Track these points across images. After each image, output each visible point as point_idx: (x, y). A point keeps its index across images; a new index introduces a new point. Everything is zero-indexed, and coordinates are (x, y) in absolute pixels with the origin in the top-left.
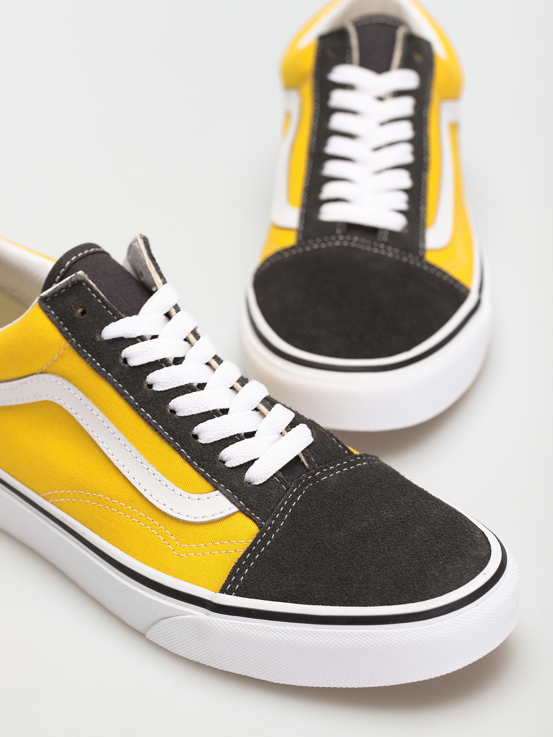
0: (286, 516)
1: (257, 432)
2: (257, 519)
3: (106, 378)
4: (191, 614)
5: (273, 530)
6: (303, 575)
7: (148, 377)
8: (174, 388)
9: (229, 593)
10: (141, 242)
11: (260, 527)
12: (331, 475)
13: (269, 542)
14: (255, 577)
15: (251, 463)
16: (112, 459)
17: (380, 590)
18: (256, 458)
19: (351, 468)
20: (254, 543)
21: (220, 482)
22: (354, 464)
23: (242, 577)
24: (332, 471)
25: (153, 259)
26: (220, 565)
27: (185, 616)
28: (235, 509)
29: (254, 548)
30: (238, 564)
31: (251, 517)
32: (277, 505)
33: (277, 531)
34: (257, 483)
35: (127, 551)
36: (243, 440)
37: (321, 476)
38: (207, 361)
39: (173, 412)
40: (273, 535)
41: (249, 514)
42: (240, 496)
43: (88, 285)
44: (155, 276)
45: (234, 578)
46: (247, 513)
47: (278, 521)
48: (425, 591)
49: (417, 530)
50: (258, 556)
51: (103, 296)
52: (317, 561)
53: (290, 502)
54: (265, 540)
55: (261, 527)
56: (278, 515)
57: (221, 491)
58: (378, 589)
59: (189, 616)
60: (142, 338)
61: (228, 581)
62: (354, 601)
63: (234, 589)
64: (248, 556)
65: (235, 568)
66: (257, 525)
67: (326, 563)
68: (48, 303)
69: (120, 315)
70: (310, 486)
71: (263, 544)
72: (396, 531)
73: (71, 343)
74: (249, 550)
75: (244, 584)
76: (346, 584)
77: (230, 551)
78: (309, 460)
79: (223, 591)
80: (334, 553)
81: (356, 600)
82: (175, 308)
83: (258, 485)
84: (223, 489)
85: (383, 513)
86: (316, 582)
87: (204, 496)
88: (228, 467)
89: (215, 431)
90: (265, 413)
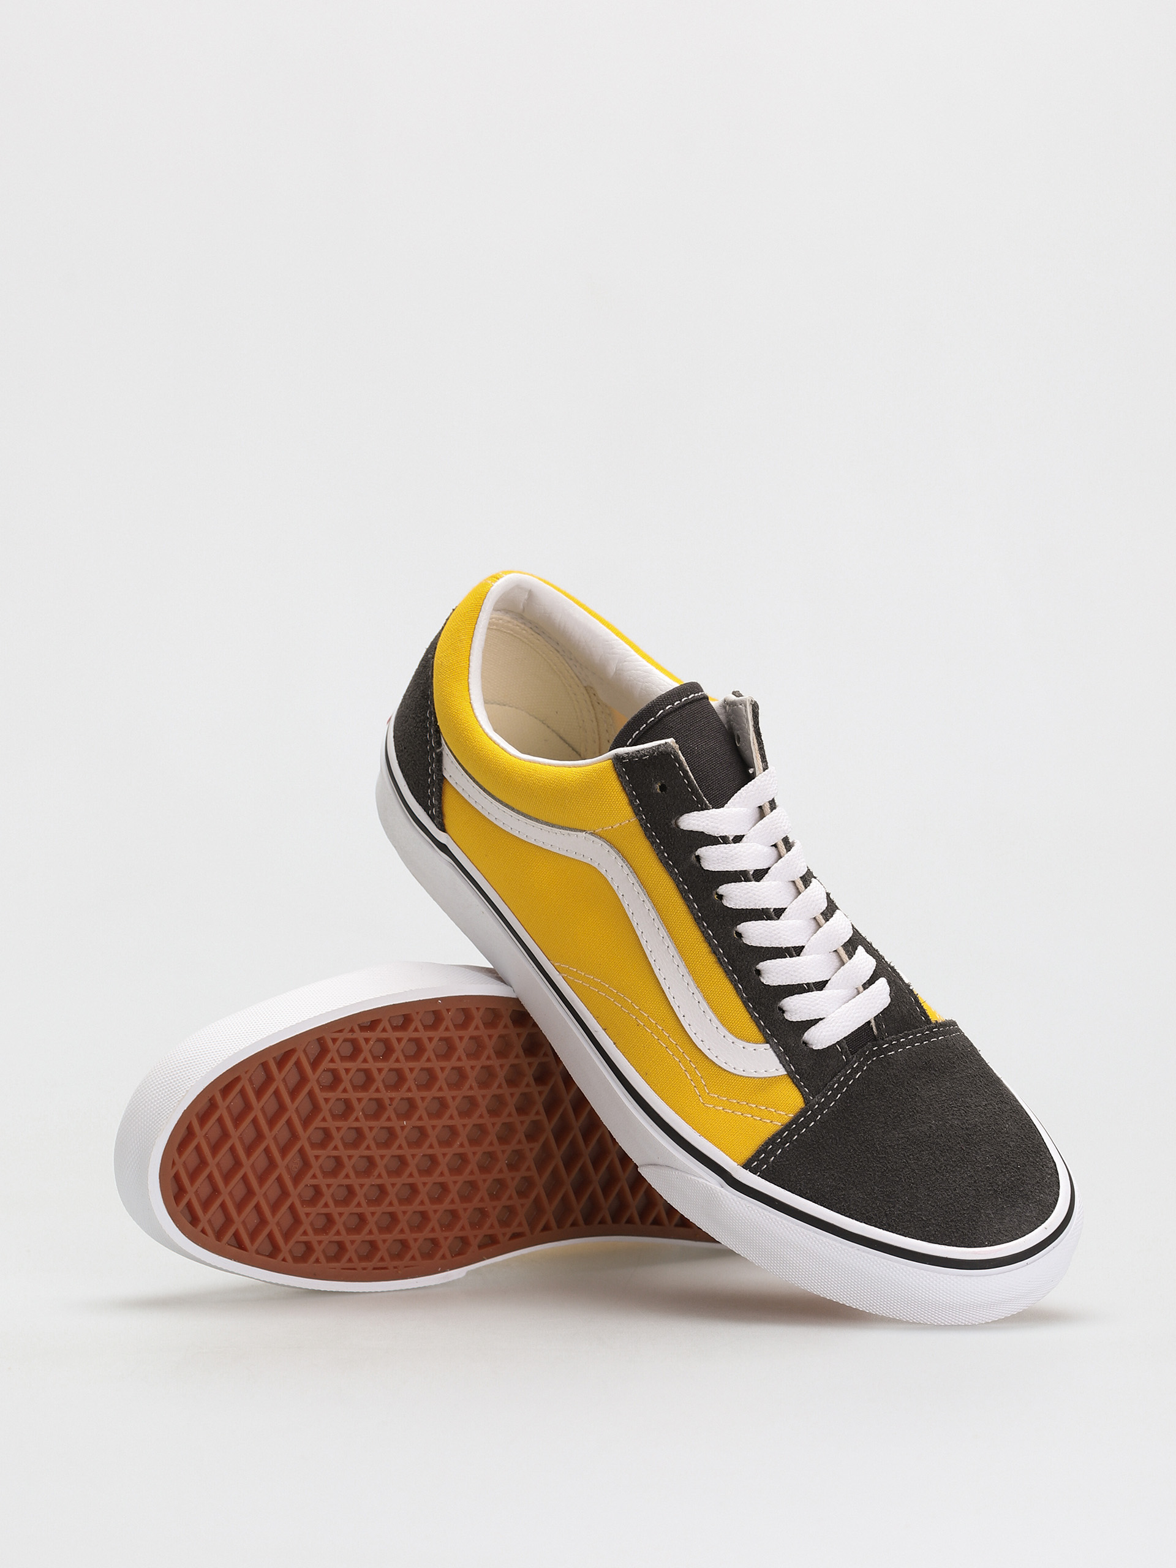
0: (839, 1095)
1: (829, 982)
2: (805, 1091)
3: (671, 873)
4: (701, 1177)
5: (821, 1109)
6: (841, 1176)
7: (720, 887)
8: (747, 909)
9: (754, 1171)
10: (749, 709)
11: (806, 1100)
12: (899, 1051)
13: (813, 1123)
14: (788, 1162)
15: (815, 1022)
16: (653, 966)
17: (924, 1221)
18: (822, 1017)
19: (925, 1043)
20: (795, 1120)
21: (772, 1035)
22: (928, 1037)
23: (773, 1158)
24: (903, 1045)
25: (758, 734)
26: (750, 1133)
27: (695, 1178)
28: (782, 1071)
29: (794, 1126)
30: (772, 1140)
31: (799, 1088)
32: (832, 1079)
33: (825, 1112)
34: (815, 1048)
35: (645, 1076)
36: (812, 991)
37: (888, 1050)
38: (793, 880)
39: (740, 935)
40: (819, 1116)
41: (797, 1083)
42: (793, 1059)
43: (677, 759)
44: (756, 757)
45: (763, 1155)
46: (795, 1081)
47: (829, 1099)
48: (975, 1236)
49: (982, 1150)
50: (796, 1137)
51: (692, 777)
52: (862, 1162)
53: (847, 1079)
54: (808, 1119)
55: (808, 1103)
56: (830, 1092)
57: (771, 1046)
58: (922, 1218)
59: (701, 1180)
60: (725, 840)
61: (755, 1157)
62: (893, 1226)
63: (761, 1169)
64: (785, 1134)
65: (767, 1144)
66: (804, 1098)
67: (871, 1167)
68: (624, 765)
69: (706, 804)
70: (873, 1061)
71: (805, 1124)
72: (958, 1145)
73: (641, 820)
74: (787, 1127)
75: (773, 1166)
76: (888, 1202)
77: (765, 1120)
78: (880, 1028)
79: (747, 1166)
80: (883, 1157)
81: (895, 1225)
82: (770, 804)
83: (816, 1050)
84: (775, 1046)
85: (948, 1115)
86: (855, 1189)
87: (751, 1047)
88: (787, 1020)
89: (782, 975)
90: (845, 961)
